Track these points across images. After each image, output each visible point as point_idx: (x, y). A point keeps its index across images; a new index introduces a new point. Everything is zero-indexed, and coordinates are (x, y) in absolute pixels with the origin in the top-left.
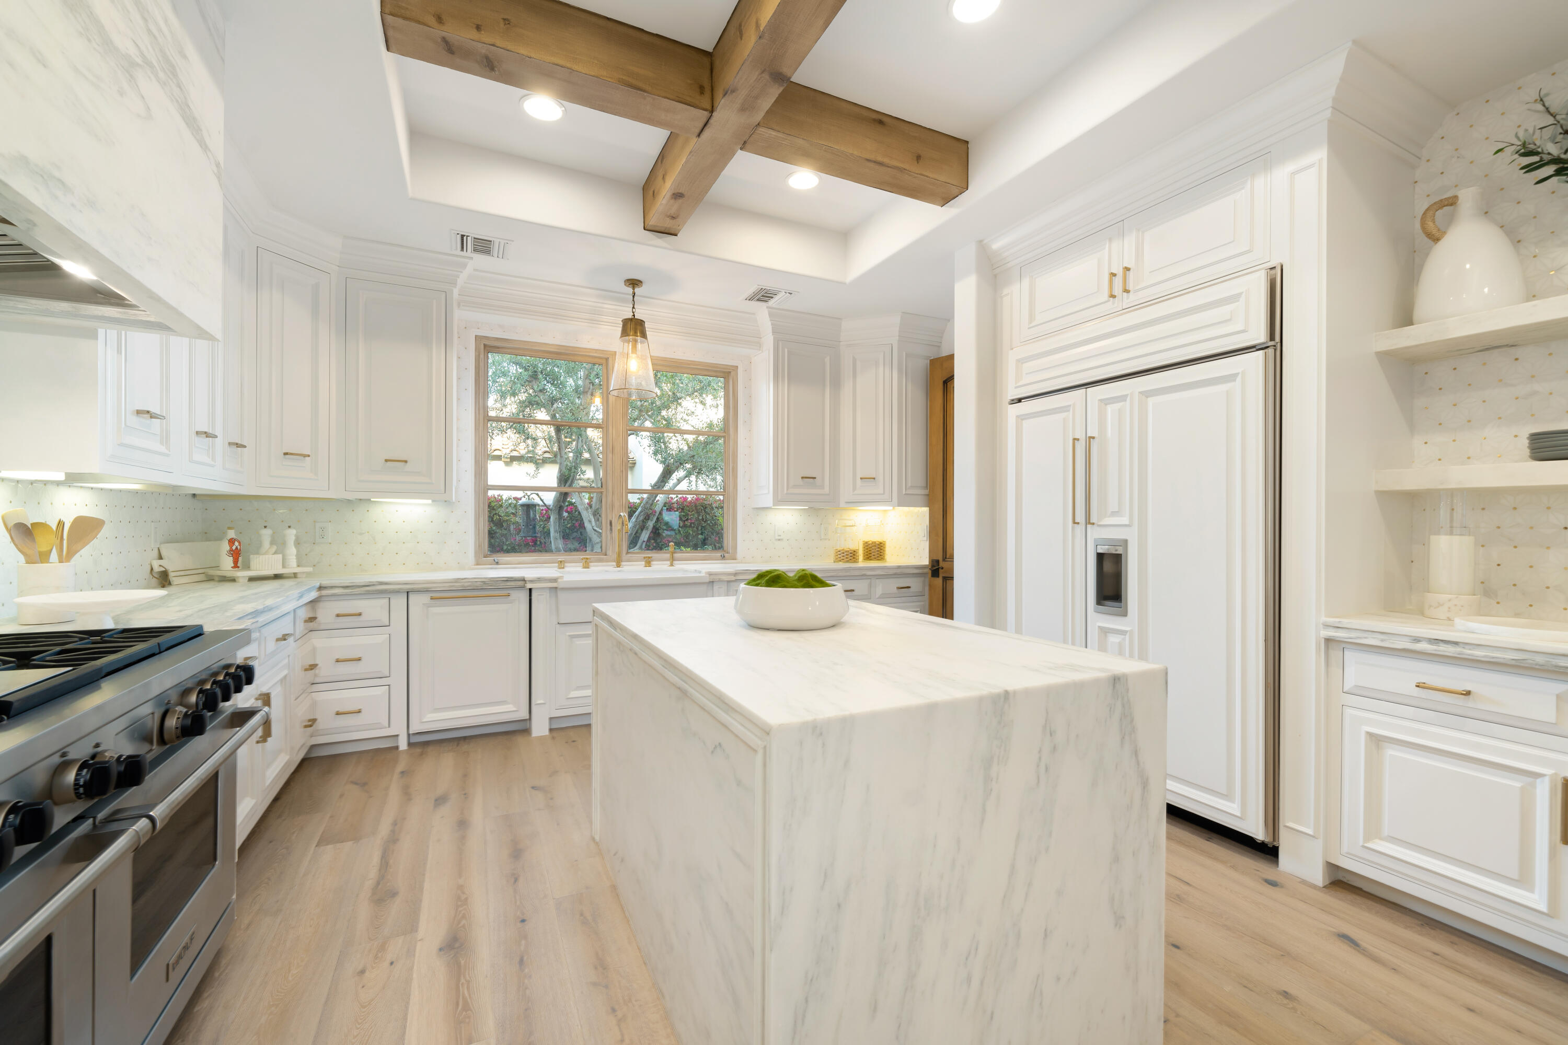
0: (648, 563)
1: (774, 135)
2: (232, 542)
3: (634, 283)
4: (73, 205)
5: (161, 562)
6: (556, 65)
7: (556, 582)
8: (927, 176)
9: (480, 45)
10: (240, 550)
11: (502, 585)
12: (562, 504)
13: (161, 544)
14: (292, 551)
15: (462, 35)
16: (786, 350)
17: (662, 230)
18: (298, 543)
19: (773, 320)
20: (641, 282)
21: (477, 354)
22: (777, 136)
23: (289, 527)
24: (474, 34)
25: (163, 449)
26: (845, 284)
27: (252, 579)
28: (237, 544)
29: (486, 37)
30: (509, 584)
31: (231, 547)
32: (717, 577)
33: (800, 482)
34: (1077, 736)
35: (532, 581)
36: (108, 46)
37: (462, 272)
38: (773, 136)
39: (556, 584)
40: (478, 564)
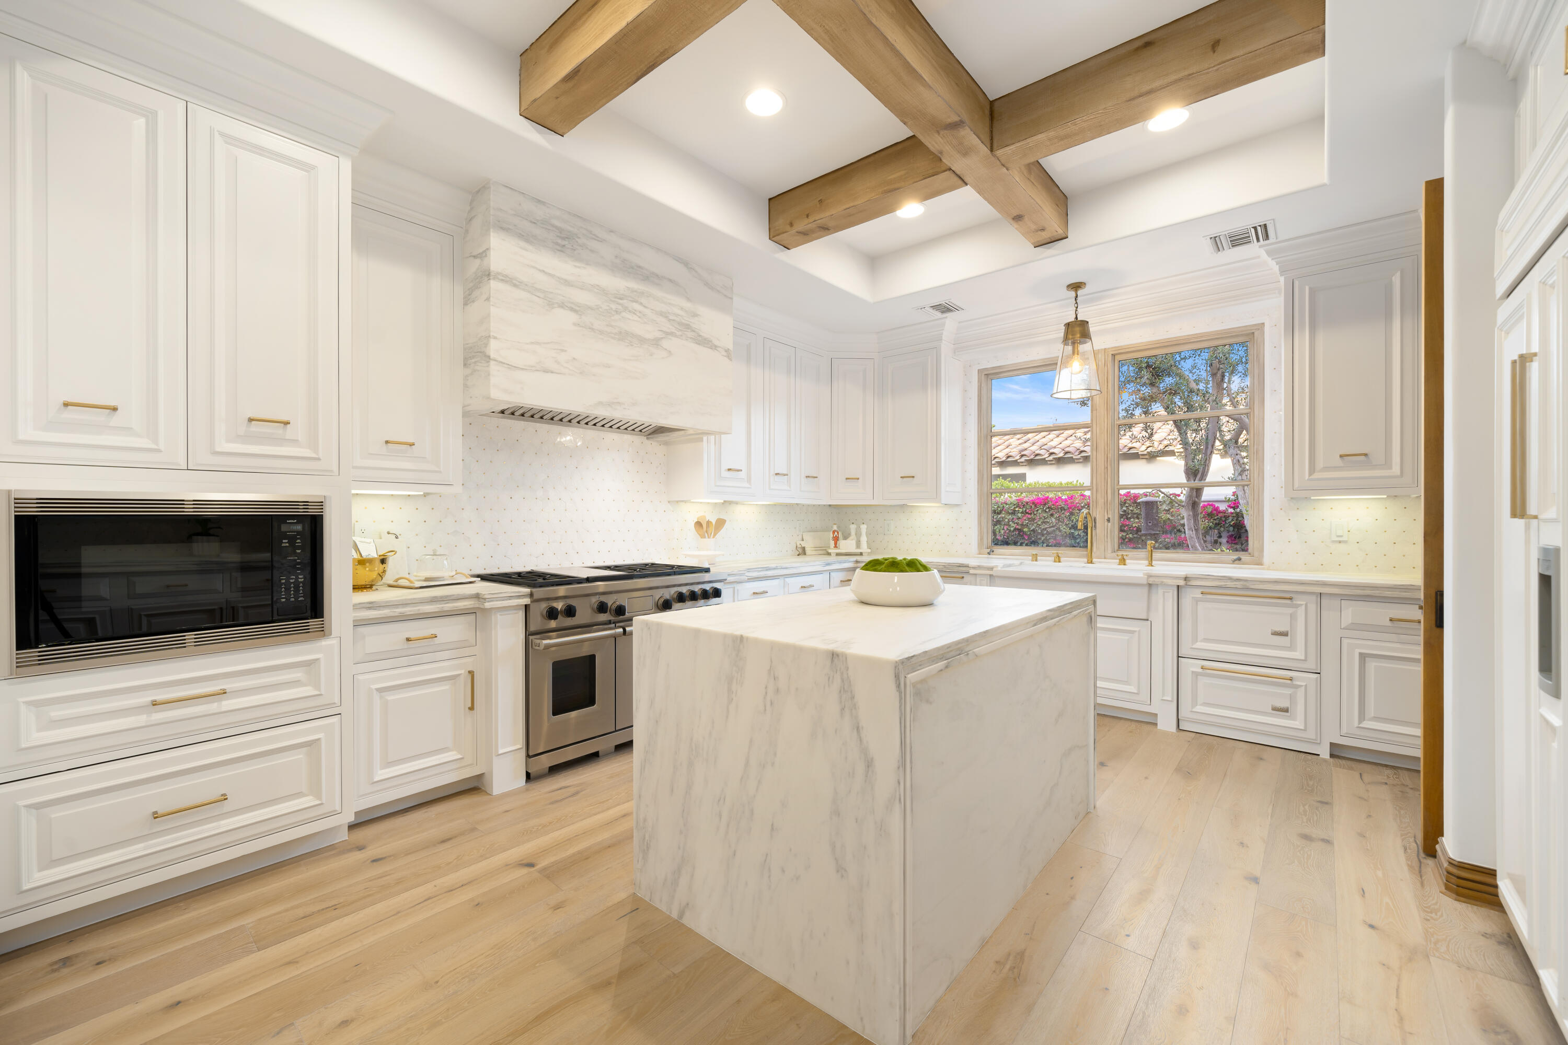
0: (1123, 561)
1: (1015, 147)
2: (834, 532)
3: (1076, 287)
4: (625, 408)
5: (802, 543)
6: (846, 209)
7: (992, 570)
8: (1238, 57)
9: (810, 225)
10: (838, 537)
11: (956, 569)
12: (1196, 500)
13: (803, 532)
14: (864, 539)
15: (801, 225)
16: (1307, 288)
17: (1050, 241)
18: (868, 534)
19: (1275, 259)
20: (1085, 284)
21: (979, 384)
22: (1017, 147)
23: (853, 523)
24: (806, 221)
25: (747, 485)
26: (1324, 185)
27: (838, 554)
28: (836, 533)
29: (811, 219)
30: (961, 568)
31: (833, 535)
32: (1157, 580)
33: (1338, 462)
34: (797, 689)
35: (974, 568)
36: (642, 340)
37: (943, 330)
38: (1014, 149)
39: (991, 572)
40: (980, 554)
